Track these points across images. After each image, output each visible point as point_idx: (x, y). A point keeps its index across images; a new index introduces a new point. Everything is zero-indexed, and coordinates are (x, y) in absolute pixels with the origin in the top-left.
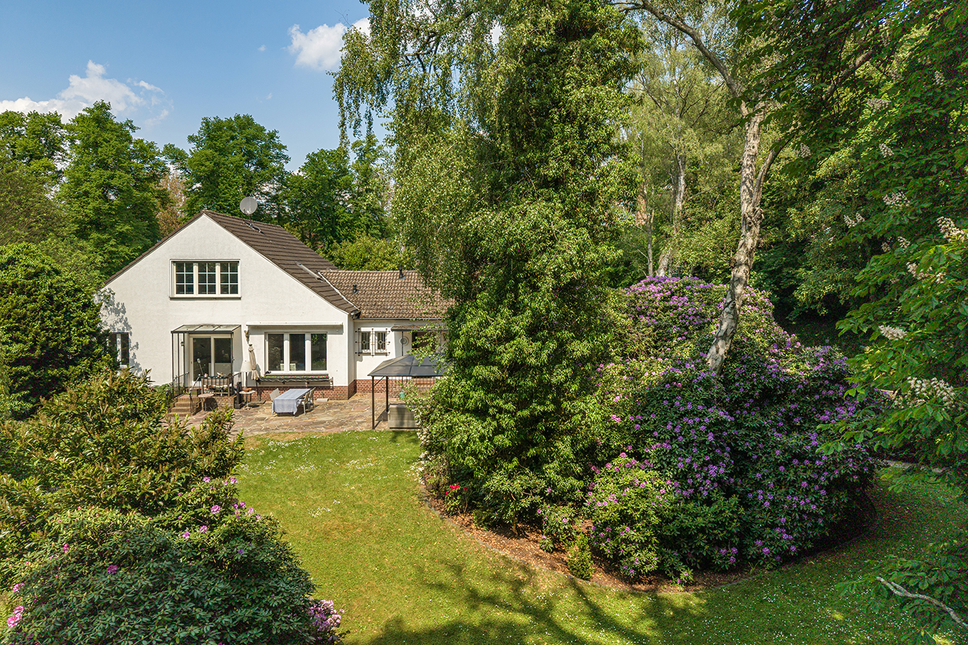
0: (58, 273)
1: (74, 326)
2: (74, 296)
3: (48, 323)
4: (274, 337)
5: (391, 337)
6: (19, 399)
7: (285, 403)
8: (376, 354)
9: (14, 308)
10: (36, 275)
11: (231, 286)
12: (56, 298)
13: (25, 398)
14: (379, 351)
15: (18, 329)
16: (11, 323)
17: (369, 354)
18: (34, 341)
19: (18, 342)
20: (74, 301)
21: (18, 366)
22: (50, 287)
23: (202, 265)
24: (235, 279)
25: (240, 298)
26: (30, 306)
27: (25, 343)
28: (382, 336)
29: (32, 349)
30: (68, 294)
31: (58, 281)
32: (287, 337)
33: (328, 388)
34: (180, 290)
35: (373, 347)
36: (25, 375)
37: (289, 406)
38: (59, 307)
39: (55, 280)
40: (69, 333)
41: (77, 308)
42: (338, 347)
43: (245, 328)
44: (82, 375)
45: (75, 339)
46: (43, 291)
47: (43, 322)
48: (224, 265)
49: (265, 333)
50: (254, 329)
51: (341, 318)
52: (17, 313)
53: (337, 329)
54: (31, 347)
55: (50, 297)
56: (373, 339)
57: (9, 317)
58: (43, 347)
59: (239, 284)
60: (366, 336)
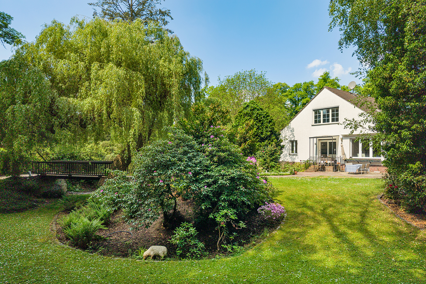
7: (351, 167)
11: (336, 118)
23: (324, 110)
24: (337, 115)
25: (340, 123)
32: (360, 140)
34: (316, 122)
37: (353, 169)
43: (341, 137)
48: (333, 109)
49: (350, 139)
50: (345, 137)
59: (339, 117)
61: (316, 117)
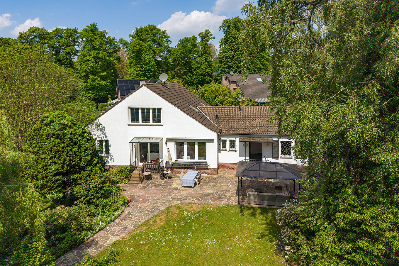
0: (75, 125)
1: (83, 151)
2: (83, 136)
3: (70, 153)
4: (180, 143)
5: (237, 143)
6: (57, 192)
7: (188, 181)
8: (230, 151)
9: (54, 146)
10: (64, 128)
11: (158, 119)
12: (74, 139)
13: (60, 191)
14: (232, 149)
15: (55, 157)
16: (52, 154)
17: (226, 150)
18: (64, 163)
19: (56, 163)
20: (83, 138)
21: (56, 176)
22: (71, 134)
23: (143, 109)
24: (159, 116)
25: (162, 125)
26: (62, 145)
27: (59, 164)
28: (233, 142)
29: (63, 167)
30: (80, 135)
31: (75, 130)
32: (185, 143)
33: (207, 169)
34: (132, 120)
35: (228, 147)
36: (59, 180)
37: (190, 183)
38: (76, 143)
39: (74, 129)
40: (81, 155)
41: (84, 141)
42: (211, 149)
43: (165, 140)
44: (87, 176)
45: (83, 158)
46: (68, 136)
47: (68, 153)
48: (154, 109)
49: (175, 142)
50: (169, 140)
51: (213, 135)
52: (54, 149)
53: (212, 141)
54: (62, 166)
55: (71, 139)
56: (228, 143)
57: (51, 151)
58: (68, 165)
59: (162, 118)
60: (224, 142)
61: (132, 115)
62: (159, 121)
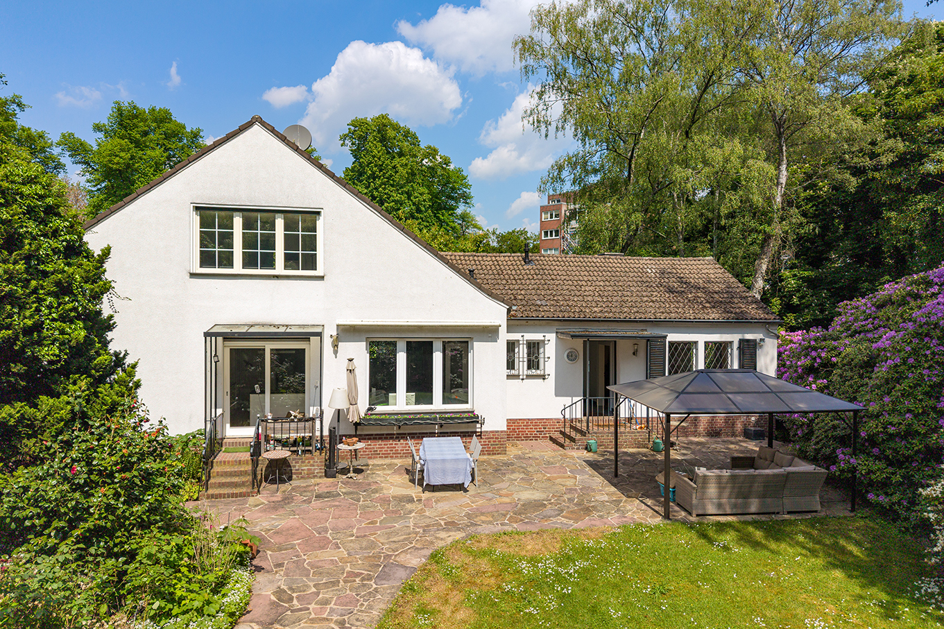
4: (381, 347)
5: (550, 350)
8: (529, 377)
11: (304, 254)
17: (518, 377)
23: (251, 217)
24: (311, 243)
25: (322, 278)
32: (402, 345)
33: (479, 434)
34: (206, 259)
35: (520, 367)
41: (54, 251)
42: (488, 363)
43: (330, 331)
48: (293, 218)
49: (366, 339)
50: (348, 332)
51: (493, 313)
56: (522, 353)
59: (319, 252)
61: (206, 239)
62: (311, 263)
